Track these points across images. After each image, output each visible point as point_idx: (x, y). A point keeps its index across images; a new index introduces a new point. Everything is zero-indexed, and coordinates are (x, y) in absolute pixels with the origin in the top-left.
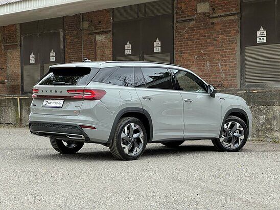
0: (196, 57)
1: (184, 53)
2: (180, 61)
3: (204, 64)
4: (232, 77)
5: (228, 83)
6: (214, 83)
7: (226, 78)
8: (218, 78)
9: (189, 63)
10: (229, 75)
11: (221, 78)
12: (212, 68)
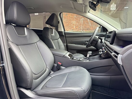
0: (75, 16)
1: (68, 14)
2: (66, 18)
3: (80, 19)
4: (95, 26)
5: (93, 28)
6: (85, 28)
7: (92, 26)
8: (88, 26)
9: (71, 19)
10: (94, 25)
11: (89, 26)
12: (84, 22)
